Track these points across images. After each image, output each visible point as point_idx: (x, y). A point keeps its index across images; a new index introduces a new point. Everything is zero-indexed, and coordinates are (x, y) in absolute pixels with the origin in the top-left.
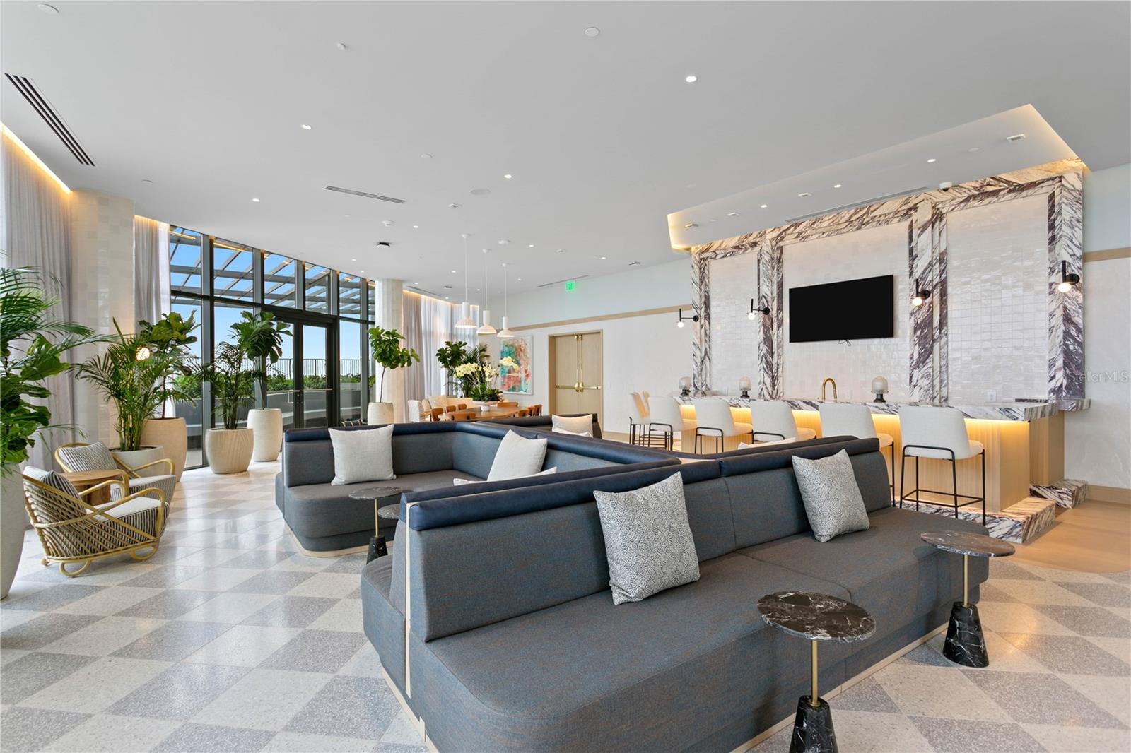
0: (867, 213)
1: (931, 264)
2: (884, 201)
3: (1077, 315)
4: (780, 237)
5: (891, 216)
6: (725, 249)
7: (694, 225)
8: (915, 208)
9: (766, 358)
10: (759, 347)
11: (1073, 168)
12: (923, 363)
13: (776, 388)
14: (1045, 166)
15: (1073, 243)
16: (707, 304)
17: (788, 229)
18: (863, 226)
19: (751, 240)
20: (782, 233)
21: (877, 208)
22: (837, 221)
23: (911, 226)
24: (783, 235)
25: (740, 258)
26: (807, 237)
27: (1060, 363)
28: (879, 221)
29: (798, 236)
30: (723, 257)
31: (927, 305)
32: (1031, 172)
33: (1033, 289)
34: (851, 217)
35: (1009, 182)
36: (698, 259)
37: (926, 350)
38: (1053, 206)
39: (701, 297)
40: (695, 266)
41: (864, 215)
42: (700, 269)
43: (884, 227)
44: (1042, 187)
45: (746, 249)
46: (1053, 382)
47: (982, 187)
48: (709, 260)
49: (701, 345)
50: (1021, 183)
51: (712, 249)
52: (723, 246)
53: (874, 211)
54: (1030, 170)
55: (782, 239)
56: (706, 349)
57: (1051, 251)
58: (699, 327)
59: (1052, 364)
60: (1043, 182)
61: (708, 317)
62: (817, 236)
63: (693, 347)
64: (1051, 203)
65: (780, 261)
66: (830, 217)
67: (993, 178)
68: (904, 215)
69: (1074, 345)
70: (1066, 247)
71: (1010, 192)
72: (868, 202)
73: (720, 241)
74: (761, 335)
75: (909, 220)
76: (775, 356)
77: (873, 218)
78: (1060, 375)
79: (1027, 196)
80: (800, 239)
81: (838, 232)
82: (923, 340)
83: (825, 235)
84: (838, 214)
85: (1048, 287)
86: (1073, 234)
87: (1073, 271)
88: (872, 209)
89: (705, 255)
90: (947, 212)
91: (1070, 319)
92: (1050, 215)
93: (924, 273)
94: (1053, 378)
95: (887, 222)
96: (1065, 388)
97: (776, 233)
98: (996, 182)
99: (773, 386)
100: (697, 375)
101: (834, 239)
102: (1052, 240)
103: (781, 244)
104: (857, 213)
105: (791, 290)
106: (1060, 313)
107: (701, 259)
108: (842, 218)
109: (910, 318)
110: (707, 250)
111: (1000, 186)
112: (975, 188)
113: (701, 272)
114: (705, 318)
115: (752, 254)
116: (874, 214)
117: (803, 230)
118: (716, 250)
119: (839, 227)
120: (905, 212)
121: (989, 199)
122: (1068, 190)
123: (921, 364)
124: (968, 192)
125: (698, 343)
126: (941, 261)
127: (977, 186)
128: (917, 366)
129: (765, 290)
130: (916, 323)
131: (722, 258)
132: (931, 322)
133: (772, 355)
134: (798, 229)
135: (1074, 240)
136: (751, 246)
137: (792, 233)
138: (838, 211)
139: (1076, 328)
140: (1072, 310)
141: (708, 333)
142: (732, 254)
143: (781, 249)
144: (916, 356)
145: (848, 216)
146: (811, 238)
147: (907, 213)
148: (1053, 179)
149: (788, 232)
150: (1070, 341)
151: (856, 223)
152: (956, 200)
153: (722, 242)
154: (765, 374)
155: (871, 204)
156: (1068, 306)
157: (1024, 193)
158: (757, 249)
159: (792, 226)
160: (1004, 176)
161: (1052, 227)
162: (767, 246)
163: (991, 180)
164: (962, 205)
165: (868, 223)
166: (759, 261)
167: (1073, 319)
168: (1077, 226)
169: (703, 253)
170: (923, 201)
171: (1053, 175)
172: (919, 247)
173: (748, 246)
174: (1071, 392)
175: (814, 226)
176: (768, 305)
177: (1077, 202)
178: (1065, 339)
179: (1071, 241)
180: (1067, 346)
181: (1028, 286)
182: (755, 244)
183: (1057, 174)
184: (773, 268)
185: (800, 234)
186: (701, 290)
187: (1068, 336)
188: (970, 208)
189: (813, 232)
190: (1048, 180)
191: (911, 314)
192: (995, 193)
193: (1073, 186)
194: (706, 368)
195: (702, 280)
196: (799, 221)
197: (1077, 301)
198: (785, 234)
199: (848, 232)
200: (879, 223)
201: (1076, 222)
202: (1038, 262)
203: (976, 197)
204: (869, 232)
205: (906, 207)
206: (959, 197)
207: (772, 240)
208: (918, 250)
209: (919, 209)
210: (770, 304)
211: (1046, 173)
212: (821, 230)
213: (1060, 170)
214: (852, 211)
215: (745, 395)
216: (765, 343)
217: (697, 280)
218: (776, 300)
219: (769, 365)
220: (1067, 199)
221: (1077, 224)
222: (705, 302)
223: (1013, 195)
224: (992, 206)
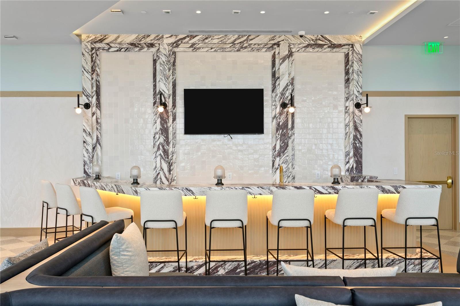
0: (247, 40)
1: (287, 85)
2: (258, 34)
3: (360, 126)
4: (176, 44)
5: (262, 46)
6: (120, 44)
7: (122, 11)
8: (278, 44)
9: (163, 146)
10: (154, 137)
11: (359, 41)
12: (283, 153)
13: (171, 173)
14: (347, 36)
15: (358, 84)
16: (98, 94)
17: (184, 38)
18: (241, 50)
19: (148, 40)
20: (178, 41)
21: (254, 38)
22: (225, 41)
23: (274, 57)
24: (180, 42)
25: (134, 55)
26: (199, 48)
27: (352, 154)
28: (253, 48)
29: (191, 46)
30: (117, 51)
31: (286, 113)
32: (340, 37)
33: (337, 109)
34: (235, 40)
35: (330, 41)
36: (90, 48)
37: (284, 144)
38: (348, 61)
39: (92, 84)
40: (86, 54)
41: (244, 41)
42: (92, 58)
43: (255, 53)
44: (343, 48)
45: (142, 48)
46: (348, 165)
47: (316, 40)
48: (101, 51)
49: (92, 133)
50: (336, 43)
51: (106, 41)
52: (119, 40)
53: (252, 39)
54: (340, 36)
55: (177, 46)
56: (97, 137)
57: (346, 87)
58: (90, 115)
59: (347, 154)
60: (344, 45)
61: (98, 105)
62: (207, 49)
63: (84, 135)
64: (346, 59)
65: (174, 64)
66: (219, 37)
67: (322, 36)
68: (270, 48)
69: (358, 143)
70: (356, 87)
71: (329, 47)
72: (248, 32)
73: (115, 36)
74: (158, 126)
75: (273, 52)
76: (171, 145)
77: (250, 45)
78: (352, 161)
79: (336, 52)
80: (192, 49)
81: (223, 50)
82: (283, 137)
83: (213, 50)
84: (226, 36)
85: (344, 109)
86: (359, 80)
87: (358, 101)
88: (250, 38)
89: (98, 45)
90: (295, 52)
91: (357, 128)
92: (346, 66)
93: (283, 90)
94: (348, 162)
95: (258, 50)
96: (355, 168)
97: (173, 40)
98: (324, 39)
99: (170, 171)
100: (88, 162)
101: (219, 55)
102: (347, 81)
103: (176, 50)
104: (239, 39)
105: (186, 91)
106: (351, 124)
107: (92, 49)
108: (228, 39)
109: (273, 121)
110: (101, 41)
111: (325, 42)
112: (313, 40)
113: (92, 61)
114: (97, 107)
115: (147, 55)
116: (251, 42)
117: (197, 42)
118: (111, 42)
119: (225, 46)
120: (271, 45)
121: (317, 49)
122: (356, 53)
123: (282, 154)
124: (309, 41)
125: (88, 129)
126: (292, 84)
127: (314, 39)
128: (279, 155)
129: (162, 86)
130: (278, 124)
131: (115, 51)
132: (287, 125)
133: (168, 143)
134: (193, 41)
135: (359, 82)
136: (148, 47)
137: (187, 43)
138: (226, 33)
139: (359, 134)
140: (358, 123)
141: (99, 121)
142: (127, 50)
143: (174, 53)
144: (278, 147)
145: (233, 39)
146: (202, 50)
147: (272, 47)
148: (349, 45)
149: (184, 41)
150: (357, 141)
151: (237, 46)
152: (302, 45)
153: (118, 37)
154: (163, 161)
155: (250, 34)
156: (357, 121)
157: (335, 50)
158: (154, 50)
159: (188, 36)
160: (327, 36)
161: (347, 73)
162: (165, 49)
163: (321, 37)
164: (304, 49)
165: (246, 48)
166: (155, 61)
167: (358, 128)
168: (360, 75)
169: (95, 42)
170: (283, 40)
171: (350, 42)
172: (280, 72)
173: (145, 45)
174: (357, 171)
175: (207, 41)
176: (165, 100)
177: (360, 61)
178: (354, 139)
179: (358, 83)
180: (356, 144)
181: (335, 107)
182: (152, 45)
183: (352, 42)
184: (169, 70)
185: (193, 45)
186: (92, 79)
187: (356, 138)
188: (307, 52)
189: (205, 45)
190: (347, 45)
191: (273, 118)
192: (321, 46)
193: (358, 51)
194: (97, 154)
195: (93, 70)
196: (195, 34)
197: (360, 118)
198: (182, 42)
199: (230, 51)
200: (253, 50)
201: (360, 73)
202: (340, 93)
203: (311, 46)
204: (245, 55)
205: (273, 42)
206: (304, 44)
207: (169, 45)
208: (280, 75)
209: (281, 46)
210: (167, 100)
211: (347, 41)
212: (210, 46)
213: (354, 41)
214: (236, 36)
215: (136, 182)
216: (162, 134)
217: (89, 67)
218: (171, 97)
219: (166, 152)
220: (356, 58)
221: (360, 74)
222: (96, 91)
223: (329, 49)
224: (318, 54)
